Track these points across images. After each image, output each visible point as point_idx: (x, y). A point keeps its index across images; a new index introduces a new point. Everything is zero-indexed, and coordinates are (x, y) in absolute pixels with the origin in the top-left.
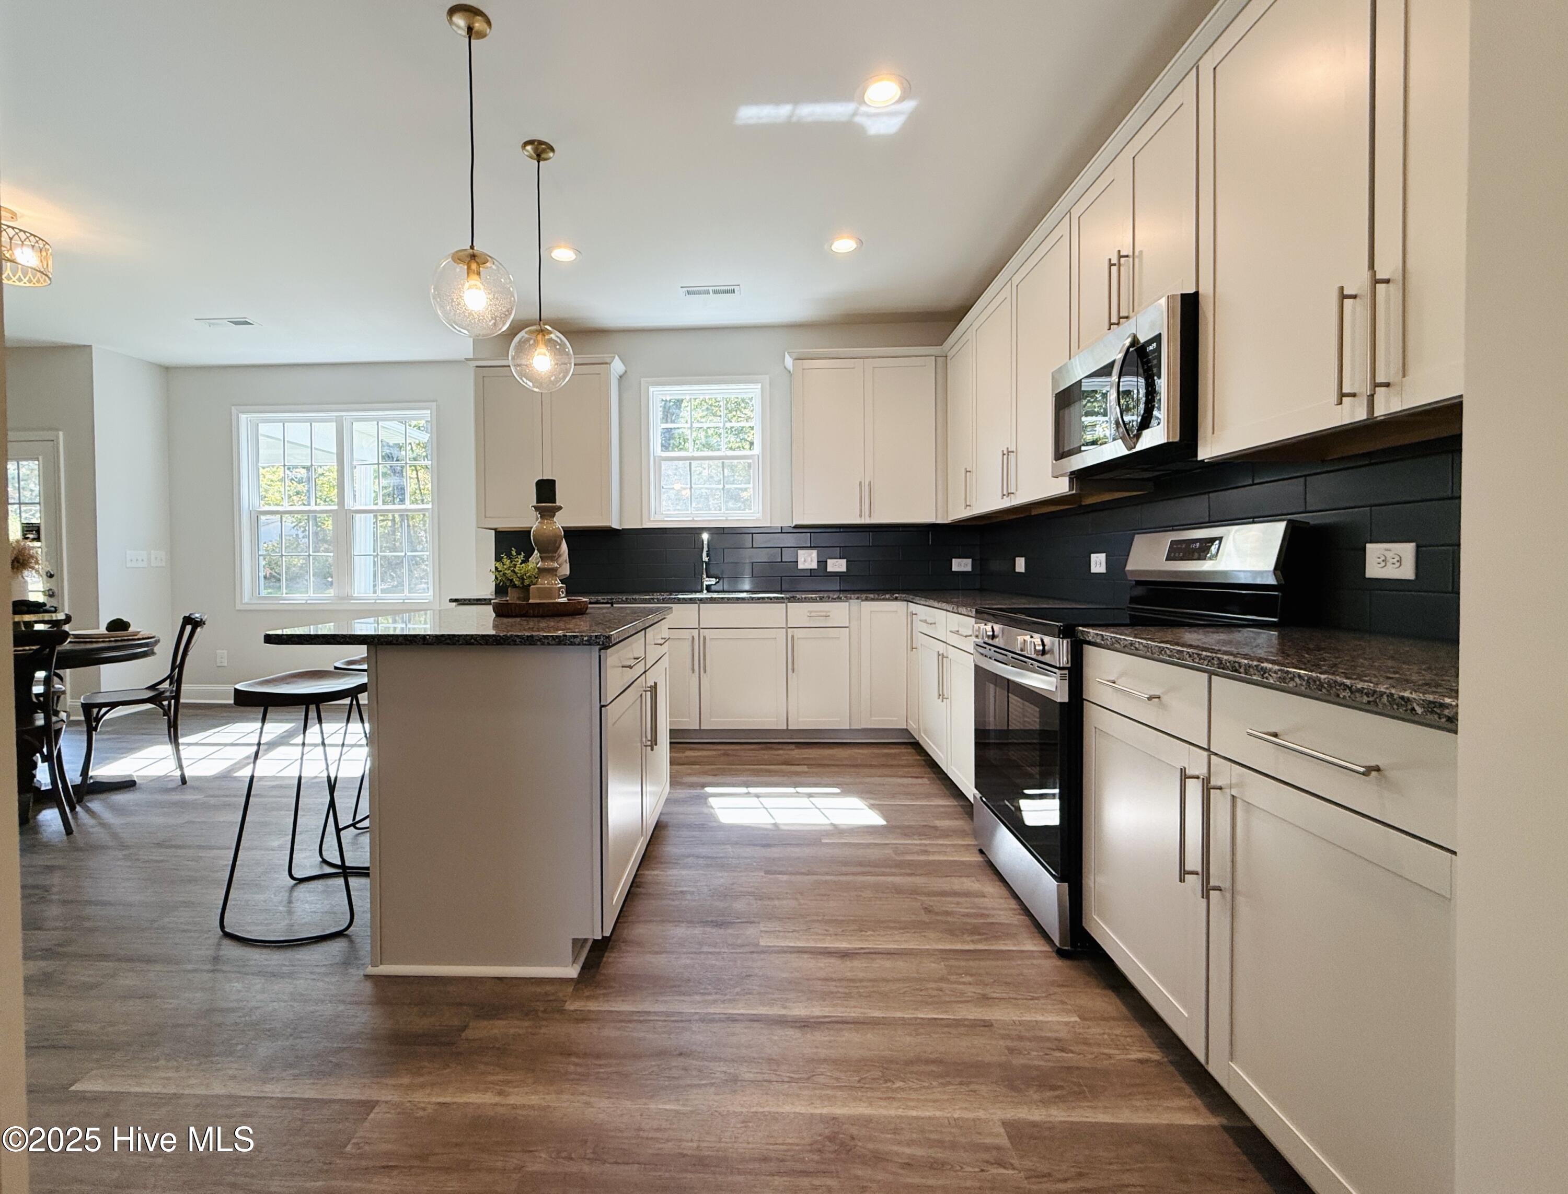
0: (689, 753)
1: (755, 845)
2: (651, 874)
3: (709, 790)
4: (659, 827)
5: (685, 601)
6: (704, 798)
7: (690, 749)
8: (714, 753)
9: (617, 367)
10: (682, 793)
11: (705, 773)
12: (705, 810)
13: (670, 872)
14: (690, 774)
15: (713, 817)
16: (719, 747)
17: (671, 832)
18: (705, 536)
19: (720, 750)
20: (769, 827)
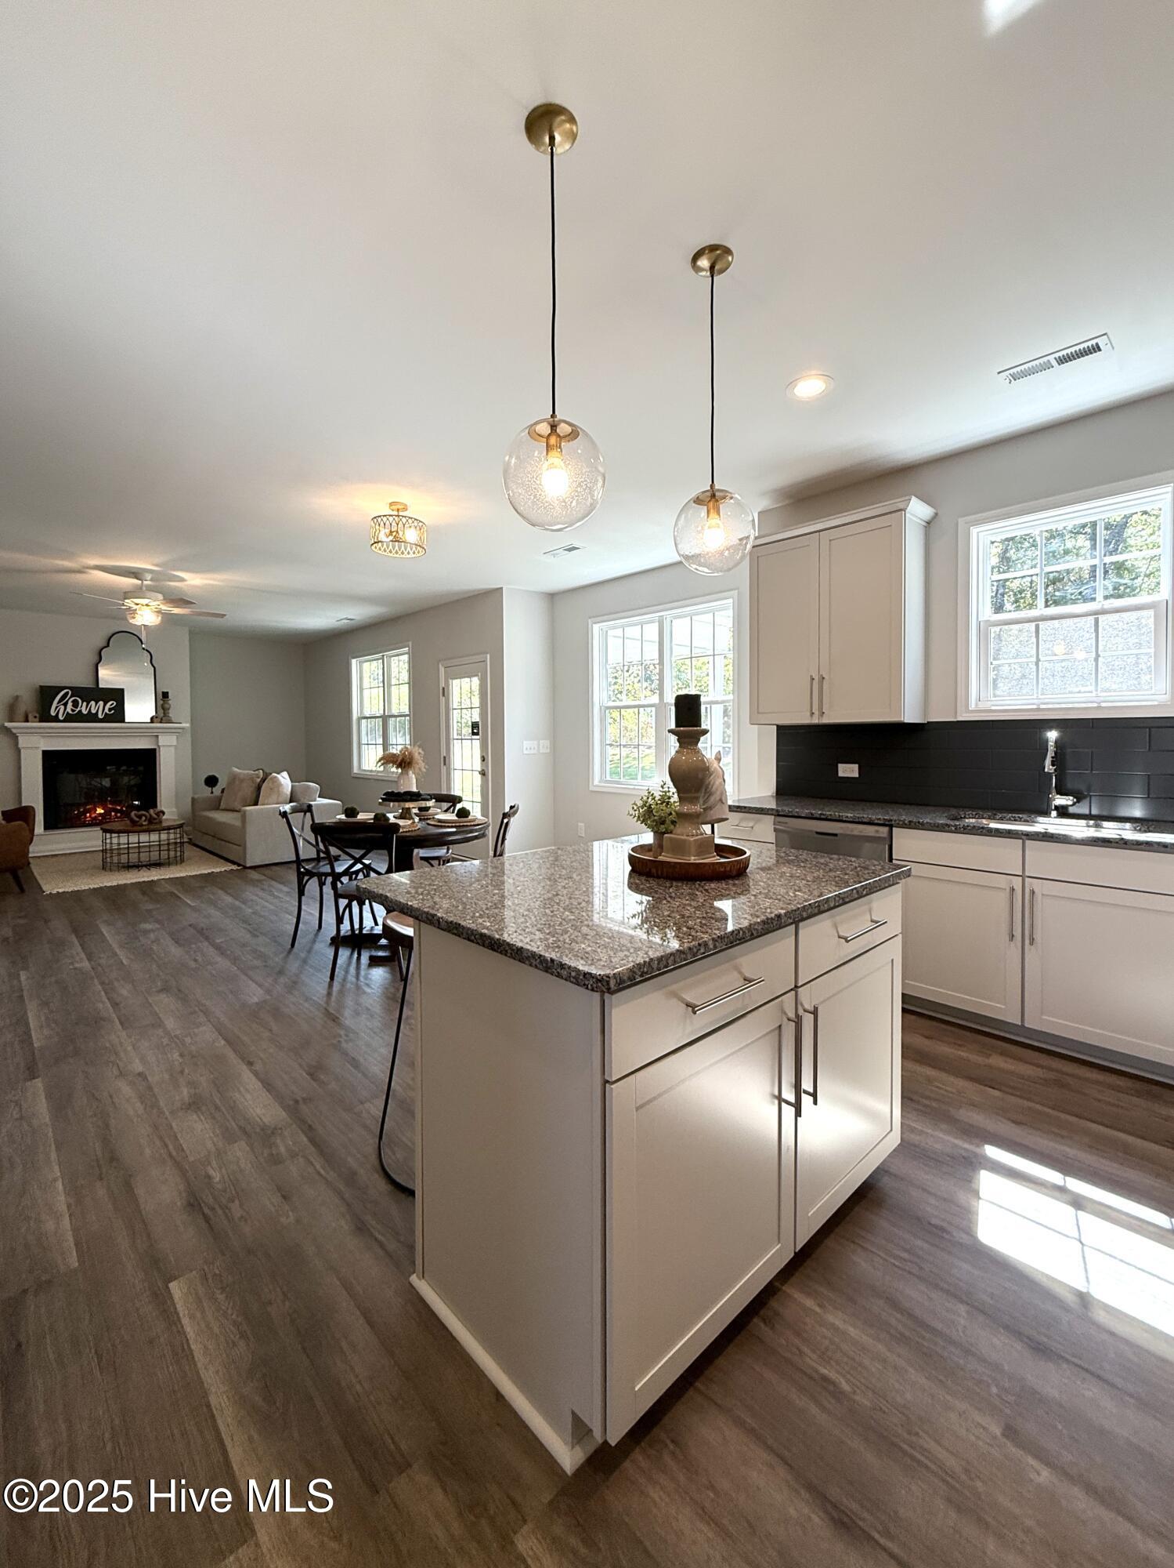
0: (997, 1061)
1: (1018, 1334)
2: (800, 1300)
3: (992, 1152)
4: (866, 1196)
5: (998, 833)
6: (973, 1163)
7: (1003, 1053)
8: (1040, 1073)
9: (918, 510)
10: (941, 1139)
11: (1003, 1112)
12: (962, 1197)
13: (831, 1318)
14: (973, 1105)
15: (965, 1218)
16: (1056, 1064)
17: (882, 1223)
18: (1052, 735)
19: (1050, 1069)
20: (1070, 1299)
